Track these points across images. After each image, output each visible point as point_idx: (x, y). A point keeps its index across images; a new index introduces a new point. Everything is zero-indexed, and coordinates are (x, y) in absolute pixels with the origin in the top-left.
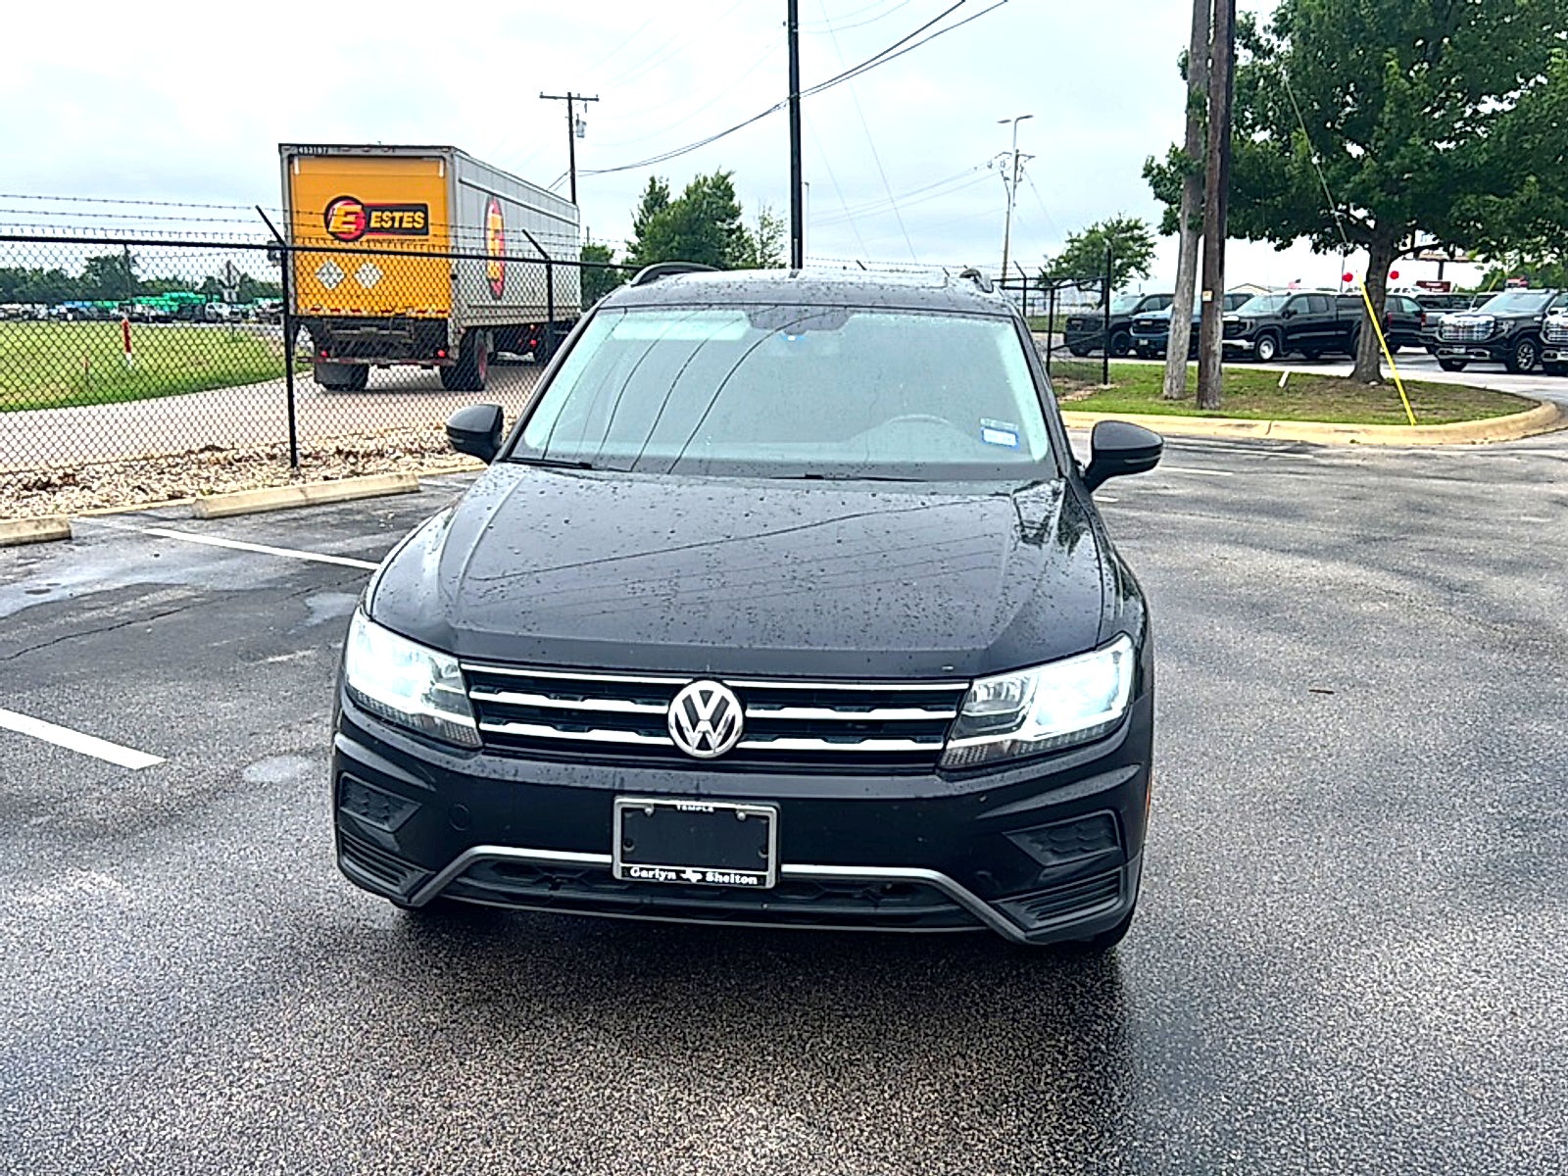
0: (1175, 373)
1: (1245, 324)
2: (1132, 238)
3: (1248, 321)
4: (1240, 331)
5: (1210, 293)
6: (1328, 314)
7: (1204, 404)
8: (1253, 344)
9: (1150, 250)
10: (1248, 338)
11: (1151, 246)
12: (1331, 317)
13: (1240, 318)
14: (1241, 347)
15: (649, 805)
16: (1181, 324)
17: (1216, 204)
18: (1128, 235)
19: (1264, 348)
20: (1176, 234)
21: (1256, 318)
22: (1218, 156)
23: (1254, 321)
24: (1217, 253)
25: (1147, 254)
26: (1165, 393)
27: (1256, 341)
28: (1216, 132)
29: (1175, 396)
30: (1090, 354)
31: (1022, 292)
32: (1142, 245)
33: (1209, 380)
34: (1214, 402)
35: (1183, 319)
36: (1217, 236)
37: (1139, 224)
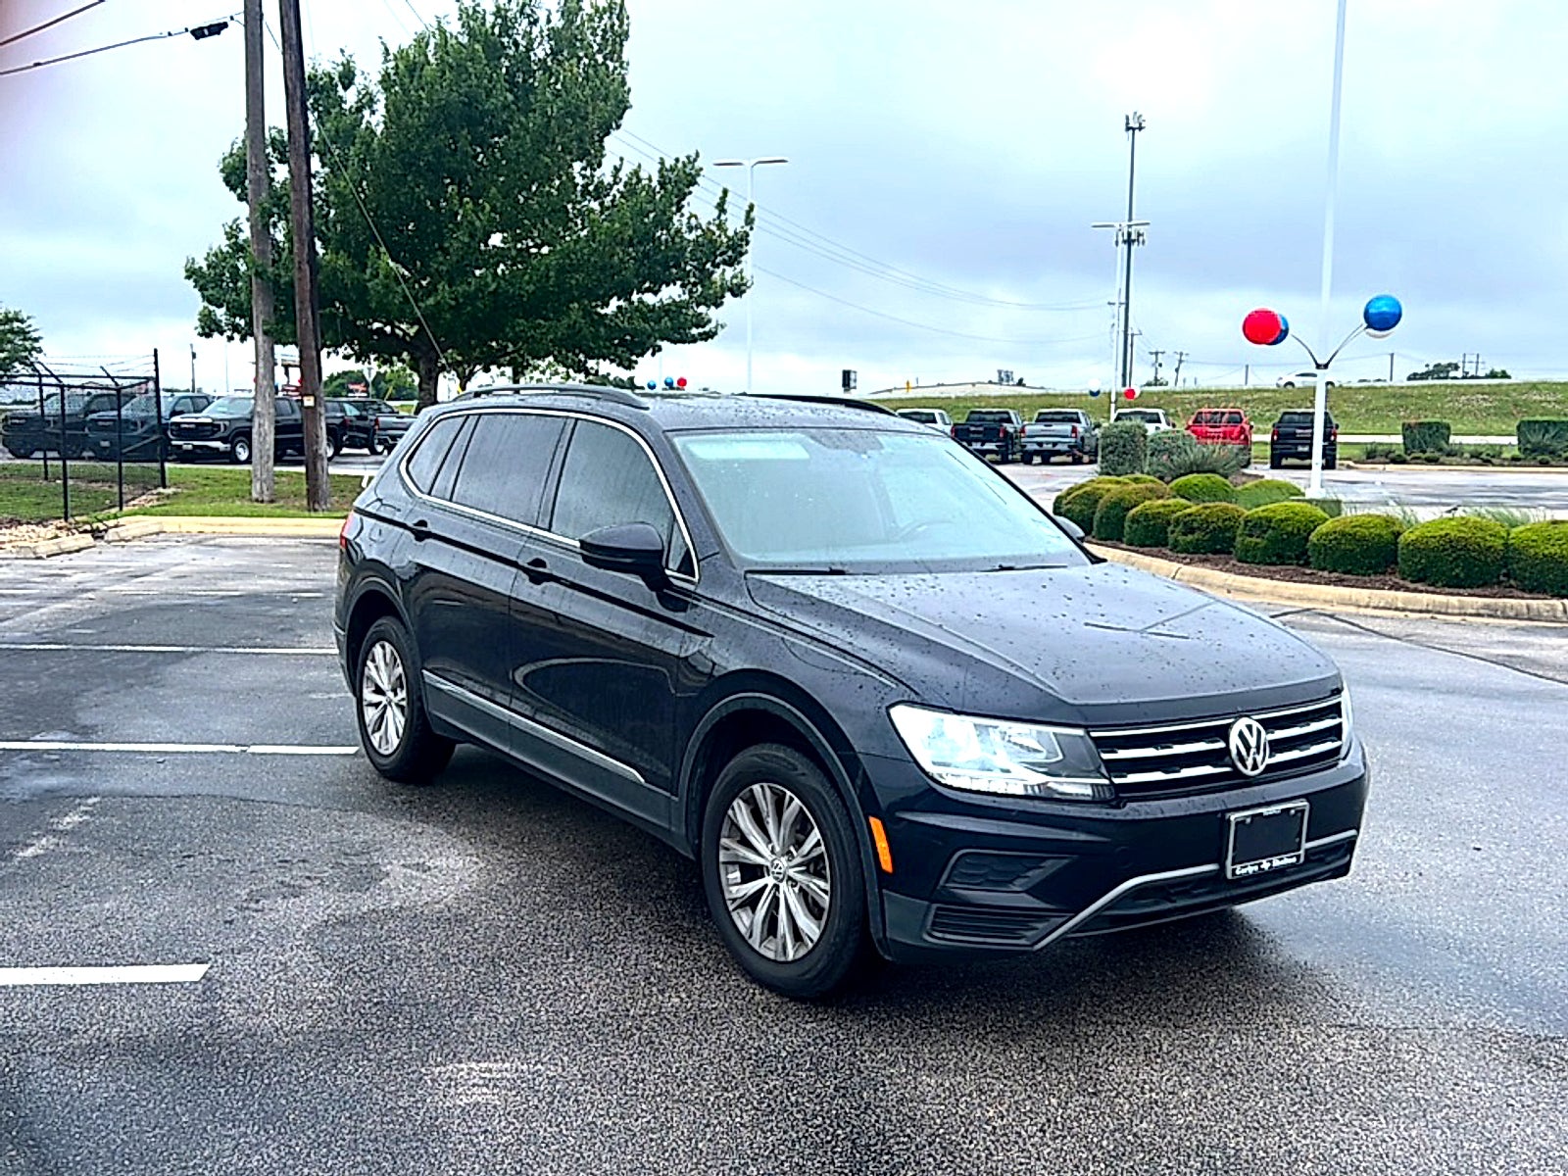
0: (264, 477)
1: (219, 426)
2: (11, 331)
3: (221, 423)
4: (214, 433)
5: (312, 398)
6: (294, 417)
7: (317, 506)
8: (229, 445)
9: (36, 345)
10: (224, 440)
11: (36, 340)
12: (296, 420)
13: (214, 420)
14: (217, 449)
15: (1247, 817)
16: (266, 427)
17: (309, 313)
18: (7, 327)
19: (239, 449)
20: (250, 340)
21: (229, 420)
22: (306, 267)
23: (227, 423)
24: (315, 361)
25: (34, 349)
26: (255, 495)
27: (231, 443)
28: (303, 245)
29: (266, 498)
30: (34, 456)
31: (37, 388)
32: (25, 339)
33: (320, 482)
34: (326, 504)
35: (267, 423)
36: (313, 344)
37: (20, 317)
